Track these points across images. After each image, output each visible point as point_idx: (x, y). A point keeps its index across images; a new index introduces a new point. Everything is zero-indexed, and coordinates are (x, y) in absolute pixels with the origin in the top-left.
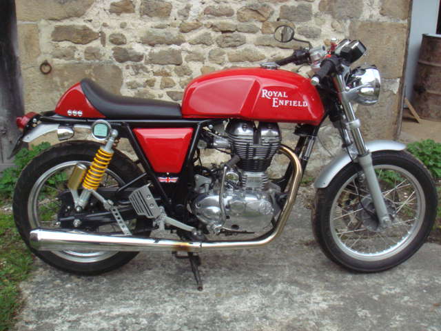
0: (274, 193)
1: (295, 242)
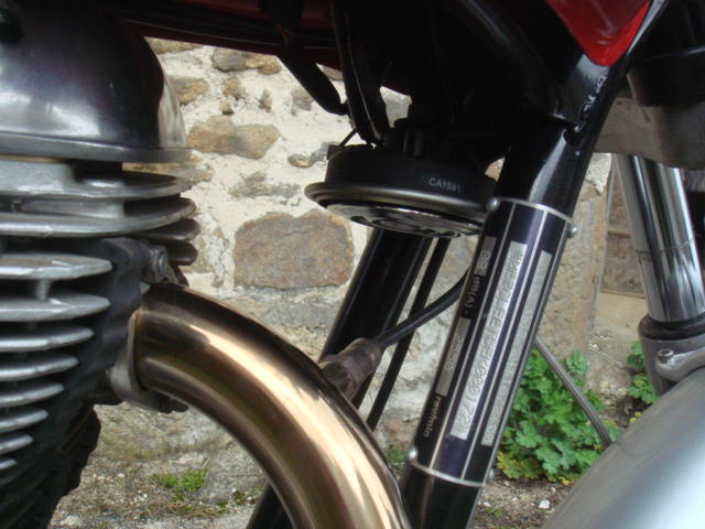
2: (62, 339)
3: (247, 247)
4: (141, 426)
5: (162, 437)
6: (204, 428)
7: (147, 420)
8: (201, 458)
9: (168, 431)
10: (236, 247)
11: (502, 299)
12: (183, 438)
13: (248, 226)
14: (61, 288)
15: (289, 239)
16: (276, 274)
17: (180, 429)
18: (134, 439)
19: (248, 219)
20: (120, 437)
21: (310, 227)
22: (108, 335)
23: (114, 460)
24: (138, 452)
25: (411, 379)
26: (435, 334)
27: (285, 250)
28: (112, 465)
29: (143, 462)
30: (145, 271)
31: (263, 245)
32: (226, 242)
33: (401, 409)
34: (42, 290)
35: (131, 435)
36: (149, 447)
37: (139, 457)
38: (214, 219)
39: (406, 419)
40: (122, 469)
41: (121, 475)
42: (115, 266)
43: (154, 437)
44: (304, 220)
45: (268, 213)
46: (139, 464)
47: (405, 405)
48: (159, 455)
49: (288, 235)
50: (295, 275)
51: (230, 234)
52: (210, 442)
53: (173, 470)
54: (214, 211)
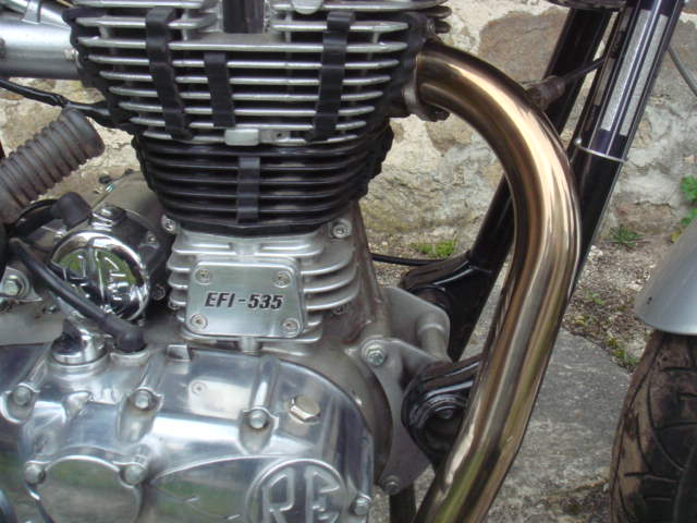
0: (394, 365)
1: (526, 491)
2: (386, 64)
3: (491, 44)
4: (401, 203)
5: (418, 212)
6: (455, 206)
7: (406, 198)
8: (452, 231)
9: (423, 208)
10: (481, 45)
11: (634, 46)
12: (436, 214)
13: (492, 25)
14: (385, 37)
15: (530, 36)
16: (518, 68)
17: (433, 205)
18: (395, 215)
19: (492, 18)
20: (383, 213)
21: (549, 24)
22: (407, 63)
23: (379, 232)
24: (398, 224)
25: (642, 164)
26: (667, 123)
27: (525, 46)
28: (377, 235)
29: (403, 233)
30: (424, 31)
31: (505, 41)
32: (473, 39)
33: (632, 193)
34: (375, 38)
35: (392, 211)
36: (407, 221)
37: (399, 229)
38: (462, 20)
39: (636, 201)
40: (386, 238)
41: (385, 243)
42: (410, 26)
43: (412, 213)
44: (542, 17)
45: (511, 12)
46: (399, 235)
47: (635, 189)
48: (416, 228)
49: (528, 32)
50: (535, 69)
51: (476, 33)
52: (459, 218)
53: (429, 240)
54: (461, 13)
